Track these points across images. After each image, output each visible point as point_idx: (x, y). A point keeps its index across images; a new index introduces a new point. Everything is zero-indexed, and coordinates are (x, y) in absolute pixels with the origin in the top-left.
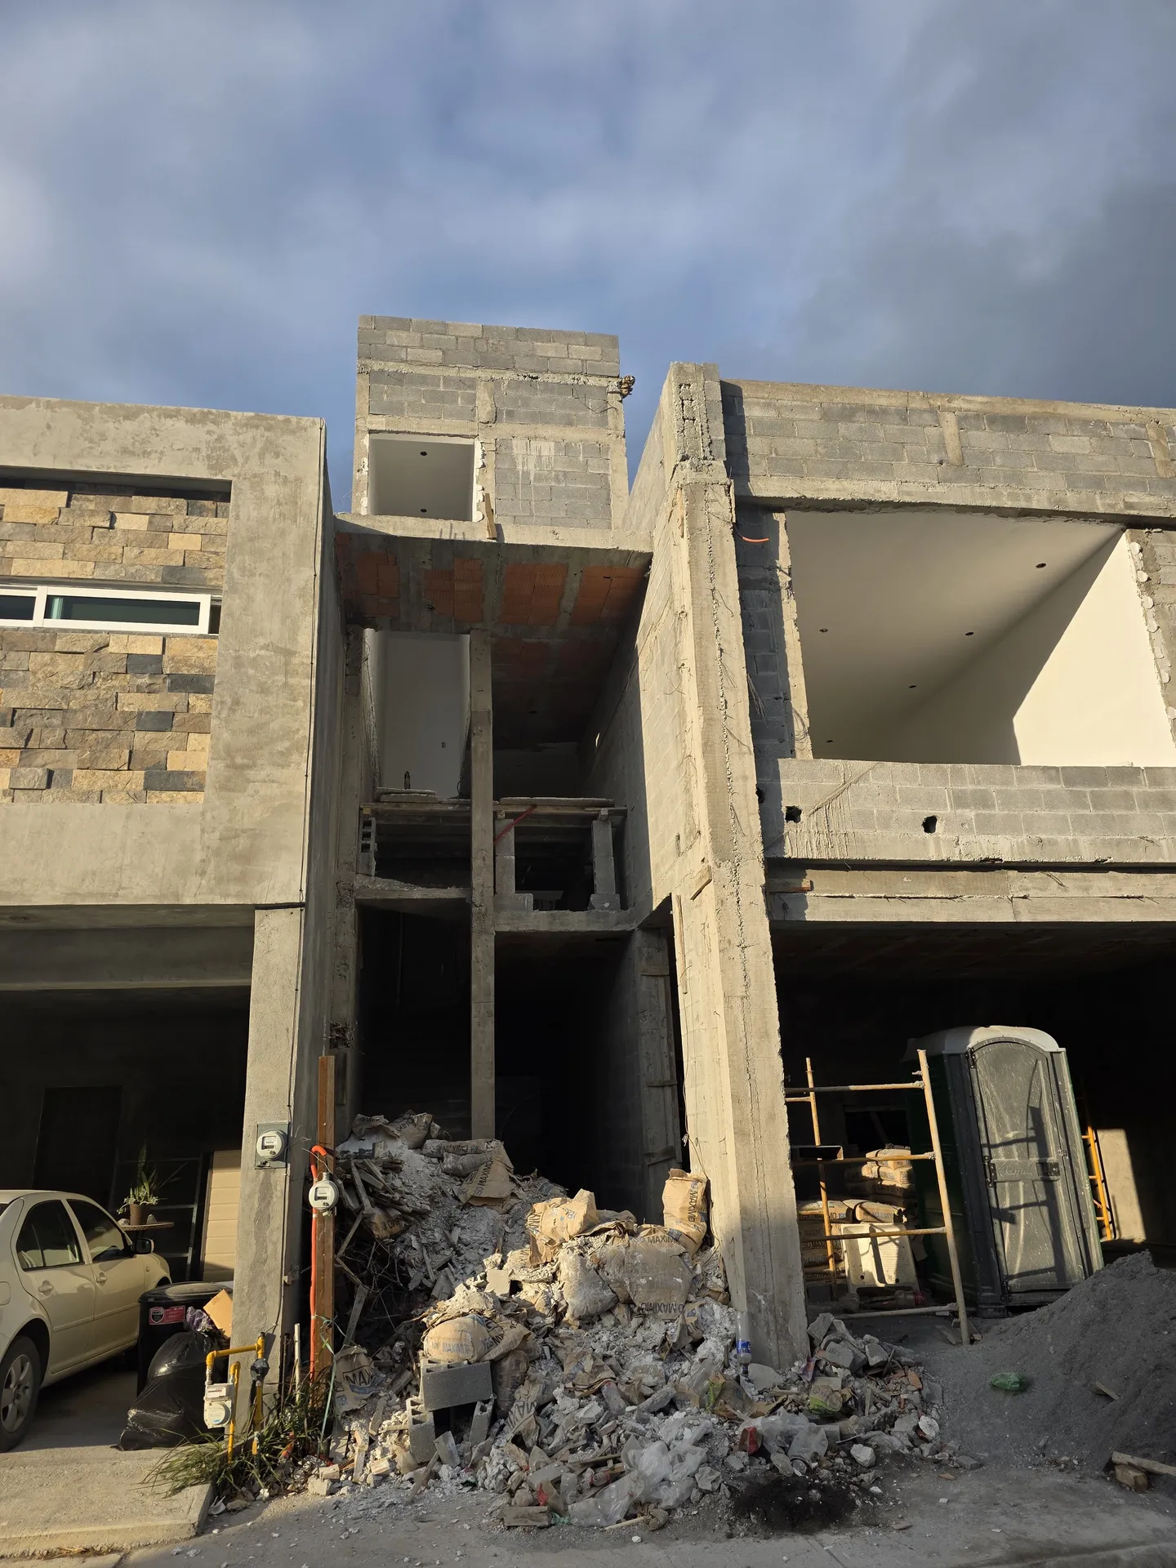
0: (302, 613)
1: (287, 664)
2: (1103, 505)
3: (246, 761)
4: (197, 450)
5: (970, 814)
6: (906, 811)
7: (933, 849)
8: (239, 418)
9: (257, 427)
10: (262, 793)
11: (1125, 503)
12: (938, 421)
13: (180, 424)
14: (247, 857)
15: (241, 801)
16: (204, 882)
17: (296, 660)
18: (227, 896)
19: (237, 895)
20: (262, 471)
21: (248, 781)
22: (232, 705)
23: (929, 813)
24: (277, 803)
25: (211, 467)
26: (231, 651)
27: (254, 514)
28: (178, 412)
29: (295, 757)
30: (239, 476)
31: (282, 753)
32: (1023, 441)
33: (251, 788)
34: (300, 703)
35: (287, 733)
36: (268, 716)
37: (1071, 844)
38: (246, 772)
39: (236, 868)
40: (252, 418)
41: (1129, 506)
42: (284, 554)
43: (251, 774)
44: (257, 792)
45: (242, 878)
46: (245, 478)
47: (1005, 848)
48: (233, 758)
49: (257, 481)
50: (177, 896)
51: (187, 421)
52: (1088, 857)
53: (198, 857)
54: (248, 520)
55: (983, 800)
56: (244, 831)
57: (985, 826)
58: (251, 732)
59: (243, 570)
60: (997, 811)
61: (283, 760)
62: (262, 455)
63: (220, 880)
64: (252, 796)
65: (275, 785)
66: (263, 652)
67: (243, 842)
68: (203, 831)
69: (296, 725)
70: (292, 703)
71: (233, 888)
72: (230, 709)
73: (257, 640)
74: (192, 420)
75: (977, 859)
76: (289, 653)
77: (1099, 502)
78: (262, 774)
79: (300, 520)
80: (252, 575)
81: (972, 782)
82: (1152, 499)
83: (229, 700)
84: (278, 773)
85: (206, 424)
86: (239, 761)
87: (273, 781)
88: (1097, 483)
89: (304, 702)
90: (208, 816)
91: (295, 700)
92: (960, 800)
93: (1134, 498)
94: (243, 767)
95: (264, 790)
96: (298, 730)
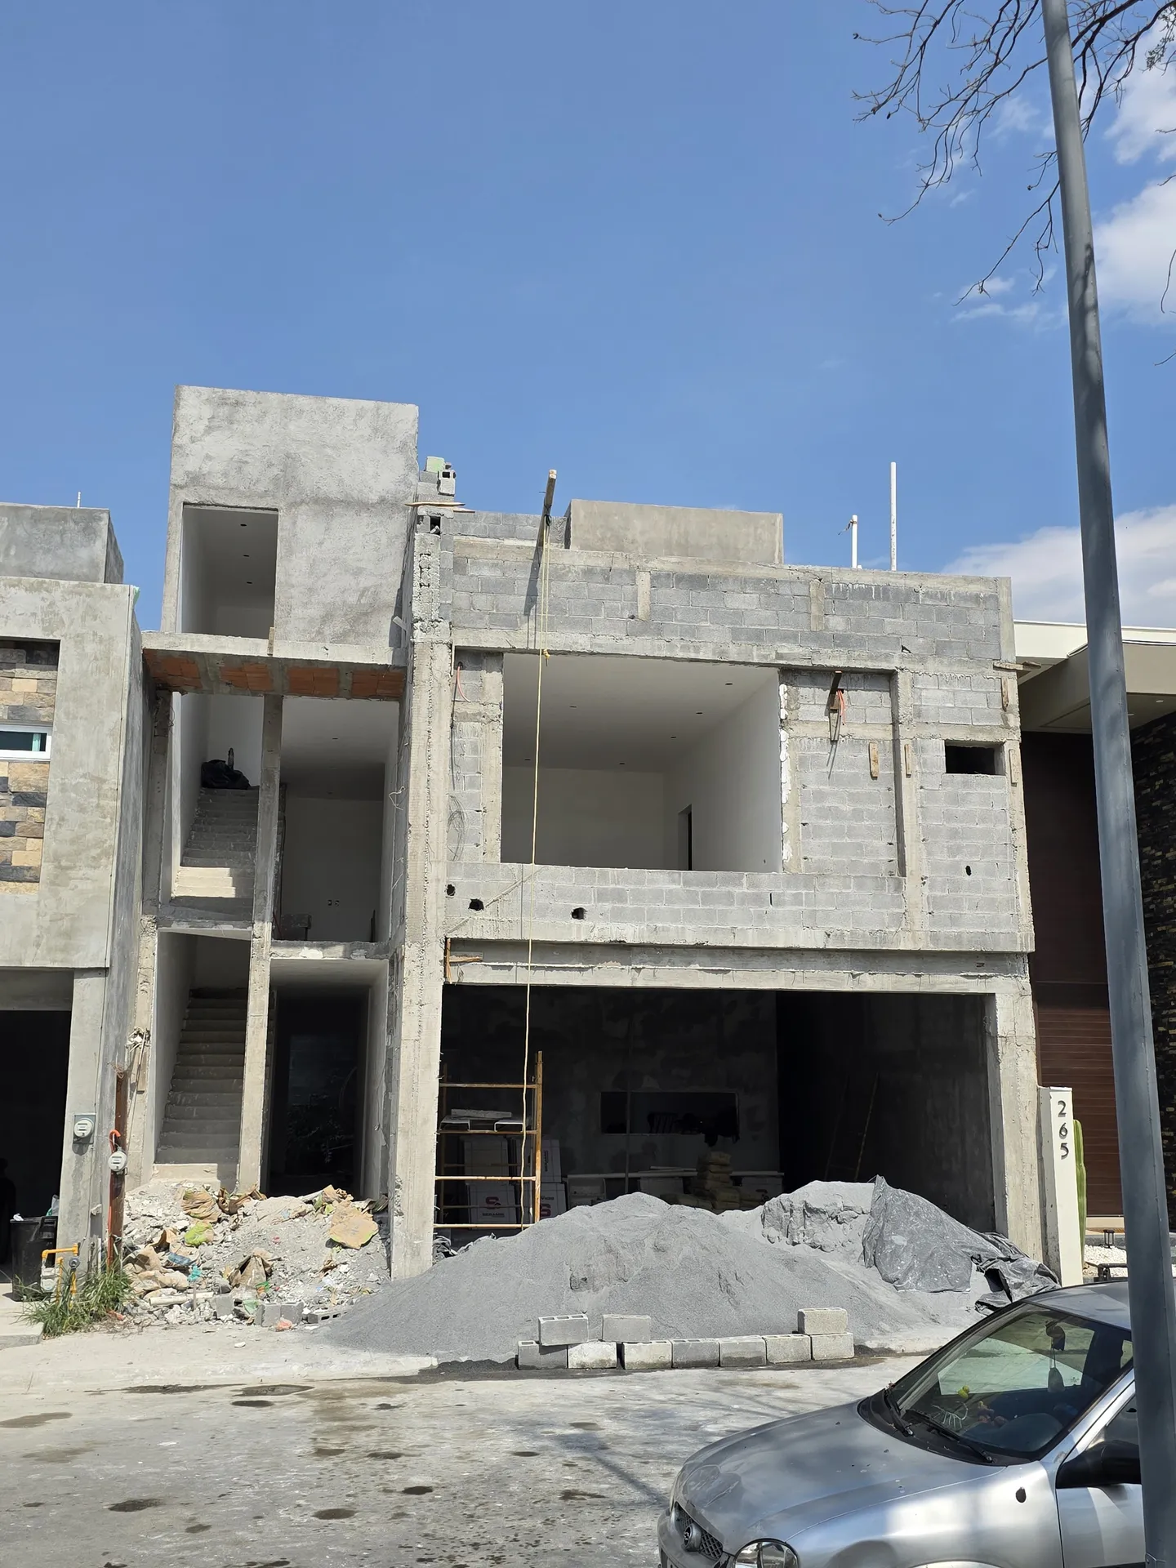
0: (111, 748)
1: (99, 789)
2: (758, 656)
3: (69, 863)
4: (34, 614)
5: (608, 906)
6: (560, 903)
7: (576, 932)
8: (66, 586)
9: (80, 594)
10: (80, 887)
11: (777, 653)
12: (634, 580)
13: (22, 593)
14: (68, 934)
15: (65, 893)
16: (39, 951)
17: (105, 787)
18: (55, 961)
19: (62, 961)
20: (84, 631)
21: (70, 879)
22: (60, 820)
23: (579, 906)
24: (90, 895)
25: (44, 629)
26: (59, 779)
27: (76, 668)
28: (20, 581)
29: (104, 861)
30: (64, 636)
31: (94, 858)
32: (702, 597)
33: (72, 883)
34: (108, 820)
35: (99, 843)
36: (85, 830)
37: (680, 931)
38: (69, 872)
39: (61, 942)
40: (76, 585)
41: (779, 656)
42: (99, 702)
43: (72, 873)
44: (76, 887)
45: (65, 949)
46: (70, 638)
47: (631, 934)
48: (59, 863)
49: (79, 639)
50: (20, 962)
51: (26, 590)
52: (691, 941)
53: (35, 933)
54: (72, 673)
55: (619, 896)
56: (67, 915)
57: (618, 916)
58: (73, 842)
59: (67, 714)
60: (628, 905)
61: (95, 863)
62: (83, 619)
63: (50, 950)
64: (73, 890)
65: (90, 881)
66: (81, 780)
67: (66, 923)
68: (38, 915)
69: (105, 837)
70: (102, 820)
71: (59, 956)
72: (58, 824)
73: (77, 771)
74: (30, 589)
75: (608, 940)
76: (103, 781)
77: (755, 653)
78: (81, 873)
79: (112, 672)
80: (75, 718)
81: (614, 882)
82: (801, 649)
83: (57, 818)
84: (90, 873)
85: (41, 592)
86: (64, 863)
87: (88, 879)
88: (758, 637)
89: (111, 819)
90: (42, 903)
91: (105, 817)
92: (602, 896)
93: (786, 649)
94: (68, 868)
95: (82, 886)
96: (106, 840)
